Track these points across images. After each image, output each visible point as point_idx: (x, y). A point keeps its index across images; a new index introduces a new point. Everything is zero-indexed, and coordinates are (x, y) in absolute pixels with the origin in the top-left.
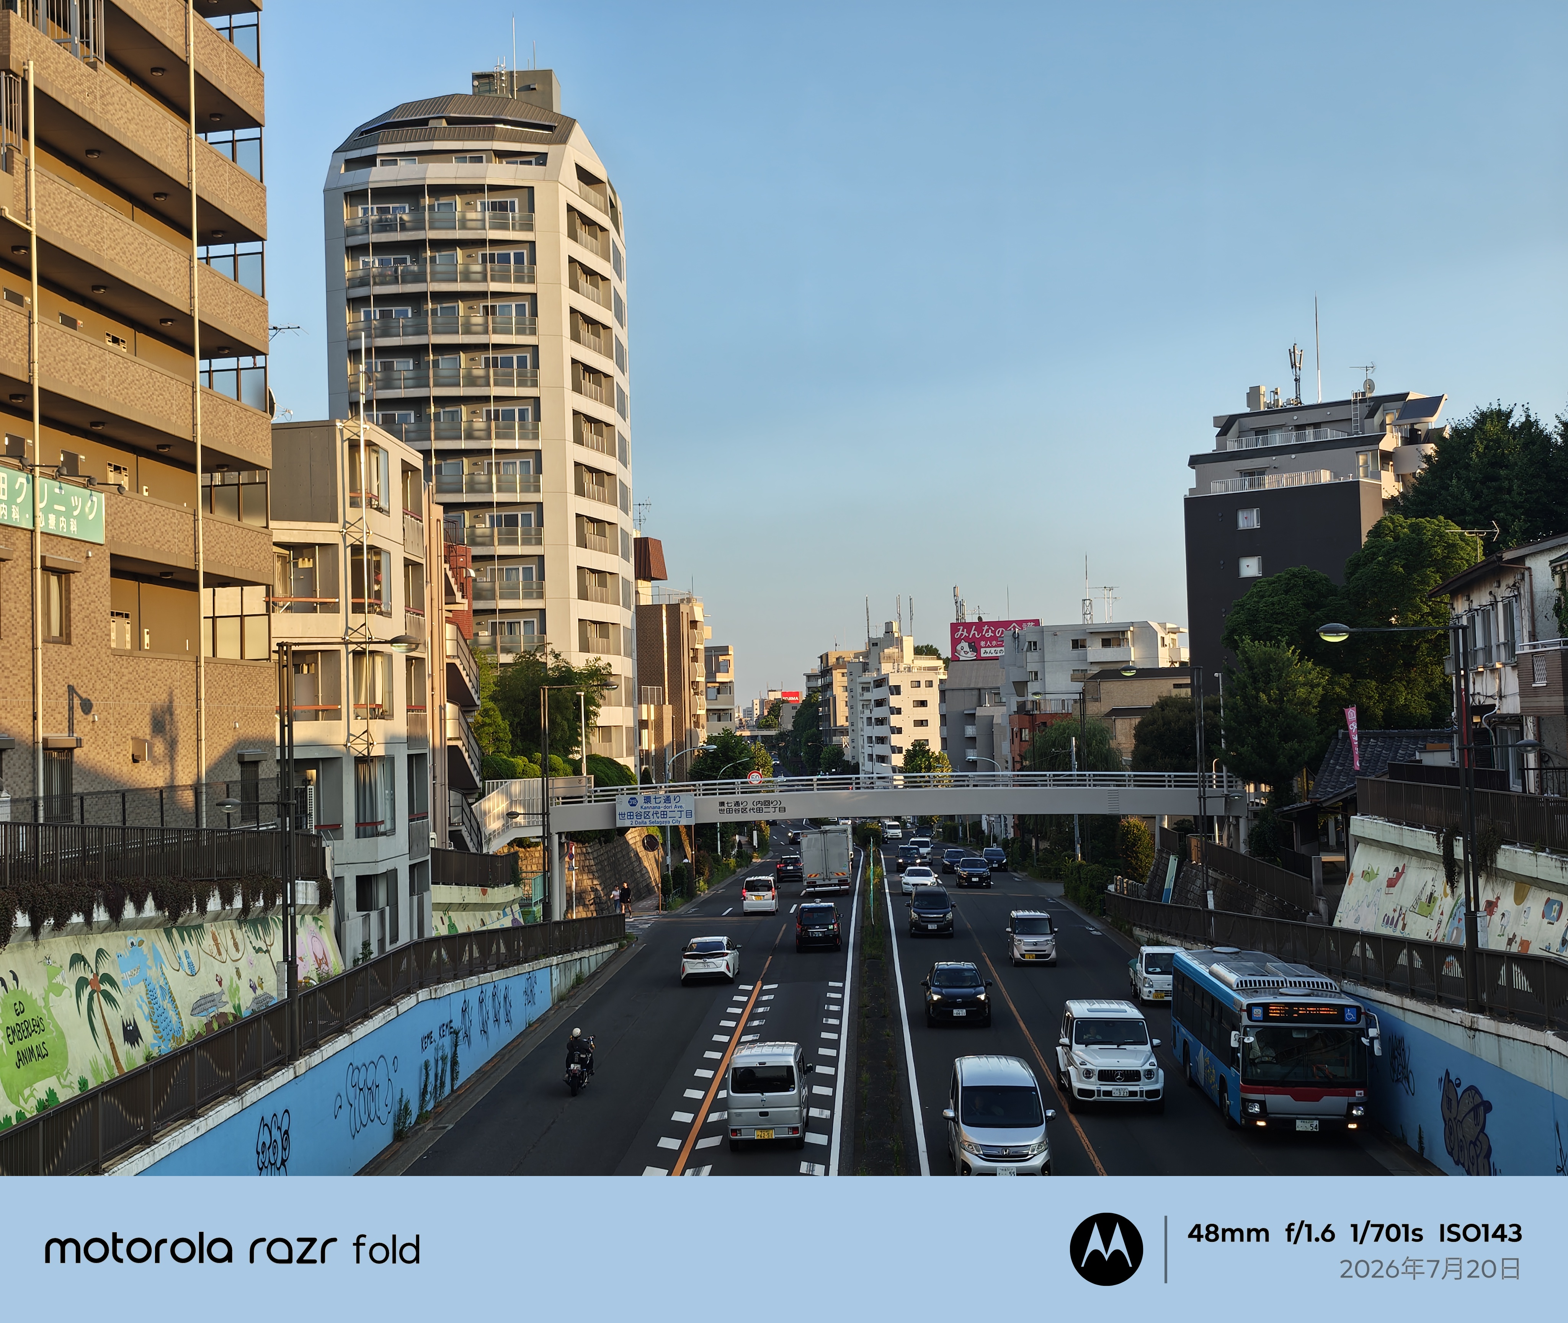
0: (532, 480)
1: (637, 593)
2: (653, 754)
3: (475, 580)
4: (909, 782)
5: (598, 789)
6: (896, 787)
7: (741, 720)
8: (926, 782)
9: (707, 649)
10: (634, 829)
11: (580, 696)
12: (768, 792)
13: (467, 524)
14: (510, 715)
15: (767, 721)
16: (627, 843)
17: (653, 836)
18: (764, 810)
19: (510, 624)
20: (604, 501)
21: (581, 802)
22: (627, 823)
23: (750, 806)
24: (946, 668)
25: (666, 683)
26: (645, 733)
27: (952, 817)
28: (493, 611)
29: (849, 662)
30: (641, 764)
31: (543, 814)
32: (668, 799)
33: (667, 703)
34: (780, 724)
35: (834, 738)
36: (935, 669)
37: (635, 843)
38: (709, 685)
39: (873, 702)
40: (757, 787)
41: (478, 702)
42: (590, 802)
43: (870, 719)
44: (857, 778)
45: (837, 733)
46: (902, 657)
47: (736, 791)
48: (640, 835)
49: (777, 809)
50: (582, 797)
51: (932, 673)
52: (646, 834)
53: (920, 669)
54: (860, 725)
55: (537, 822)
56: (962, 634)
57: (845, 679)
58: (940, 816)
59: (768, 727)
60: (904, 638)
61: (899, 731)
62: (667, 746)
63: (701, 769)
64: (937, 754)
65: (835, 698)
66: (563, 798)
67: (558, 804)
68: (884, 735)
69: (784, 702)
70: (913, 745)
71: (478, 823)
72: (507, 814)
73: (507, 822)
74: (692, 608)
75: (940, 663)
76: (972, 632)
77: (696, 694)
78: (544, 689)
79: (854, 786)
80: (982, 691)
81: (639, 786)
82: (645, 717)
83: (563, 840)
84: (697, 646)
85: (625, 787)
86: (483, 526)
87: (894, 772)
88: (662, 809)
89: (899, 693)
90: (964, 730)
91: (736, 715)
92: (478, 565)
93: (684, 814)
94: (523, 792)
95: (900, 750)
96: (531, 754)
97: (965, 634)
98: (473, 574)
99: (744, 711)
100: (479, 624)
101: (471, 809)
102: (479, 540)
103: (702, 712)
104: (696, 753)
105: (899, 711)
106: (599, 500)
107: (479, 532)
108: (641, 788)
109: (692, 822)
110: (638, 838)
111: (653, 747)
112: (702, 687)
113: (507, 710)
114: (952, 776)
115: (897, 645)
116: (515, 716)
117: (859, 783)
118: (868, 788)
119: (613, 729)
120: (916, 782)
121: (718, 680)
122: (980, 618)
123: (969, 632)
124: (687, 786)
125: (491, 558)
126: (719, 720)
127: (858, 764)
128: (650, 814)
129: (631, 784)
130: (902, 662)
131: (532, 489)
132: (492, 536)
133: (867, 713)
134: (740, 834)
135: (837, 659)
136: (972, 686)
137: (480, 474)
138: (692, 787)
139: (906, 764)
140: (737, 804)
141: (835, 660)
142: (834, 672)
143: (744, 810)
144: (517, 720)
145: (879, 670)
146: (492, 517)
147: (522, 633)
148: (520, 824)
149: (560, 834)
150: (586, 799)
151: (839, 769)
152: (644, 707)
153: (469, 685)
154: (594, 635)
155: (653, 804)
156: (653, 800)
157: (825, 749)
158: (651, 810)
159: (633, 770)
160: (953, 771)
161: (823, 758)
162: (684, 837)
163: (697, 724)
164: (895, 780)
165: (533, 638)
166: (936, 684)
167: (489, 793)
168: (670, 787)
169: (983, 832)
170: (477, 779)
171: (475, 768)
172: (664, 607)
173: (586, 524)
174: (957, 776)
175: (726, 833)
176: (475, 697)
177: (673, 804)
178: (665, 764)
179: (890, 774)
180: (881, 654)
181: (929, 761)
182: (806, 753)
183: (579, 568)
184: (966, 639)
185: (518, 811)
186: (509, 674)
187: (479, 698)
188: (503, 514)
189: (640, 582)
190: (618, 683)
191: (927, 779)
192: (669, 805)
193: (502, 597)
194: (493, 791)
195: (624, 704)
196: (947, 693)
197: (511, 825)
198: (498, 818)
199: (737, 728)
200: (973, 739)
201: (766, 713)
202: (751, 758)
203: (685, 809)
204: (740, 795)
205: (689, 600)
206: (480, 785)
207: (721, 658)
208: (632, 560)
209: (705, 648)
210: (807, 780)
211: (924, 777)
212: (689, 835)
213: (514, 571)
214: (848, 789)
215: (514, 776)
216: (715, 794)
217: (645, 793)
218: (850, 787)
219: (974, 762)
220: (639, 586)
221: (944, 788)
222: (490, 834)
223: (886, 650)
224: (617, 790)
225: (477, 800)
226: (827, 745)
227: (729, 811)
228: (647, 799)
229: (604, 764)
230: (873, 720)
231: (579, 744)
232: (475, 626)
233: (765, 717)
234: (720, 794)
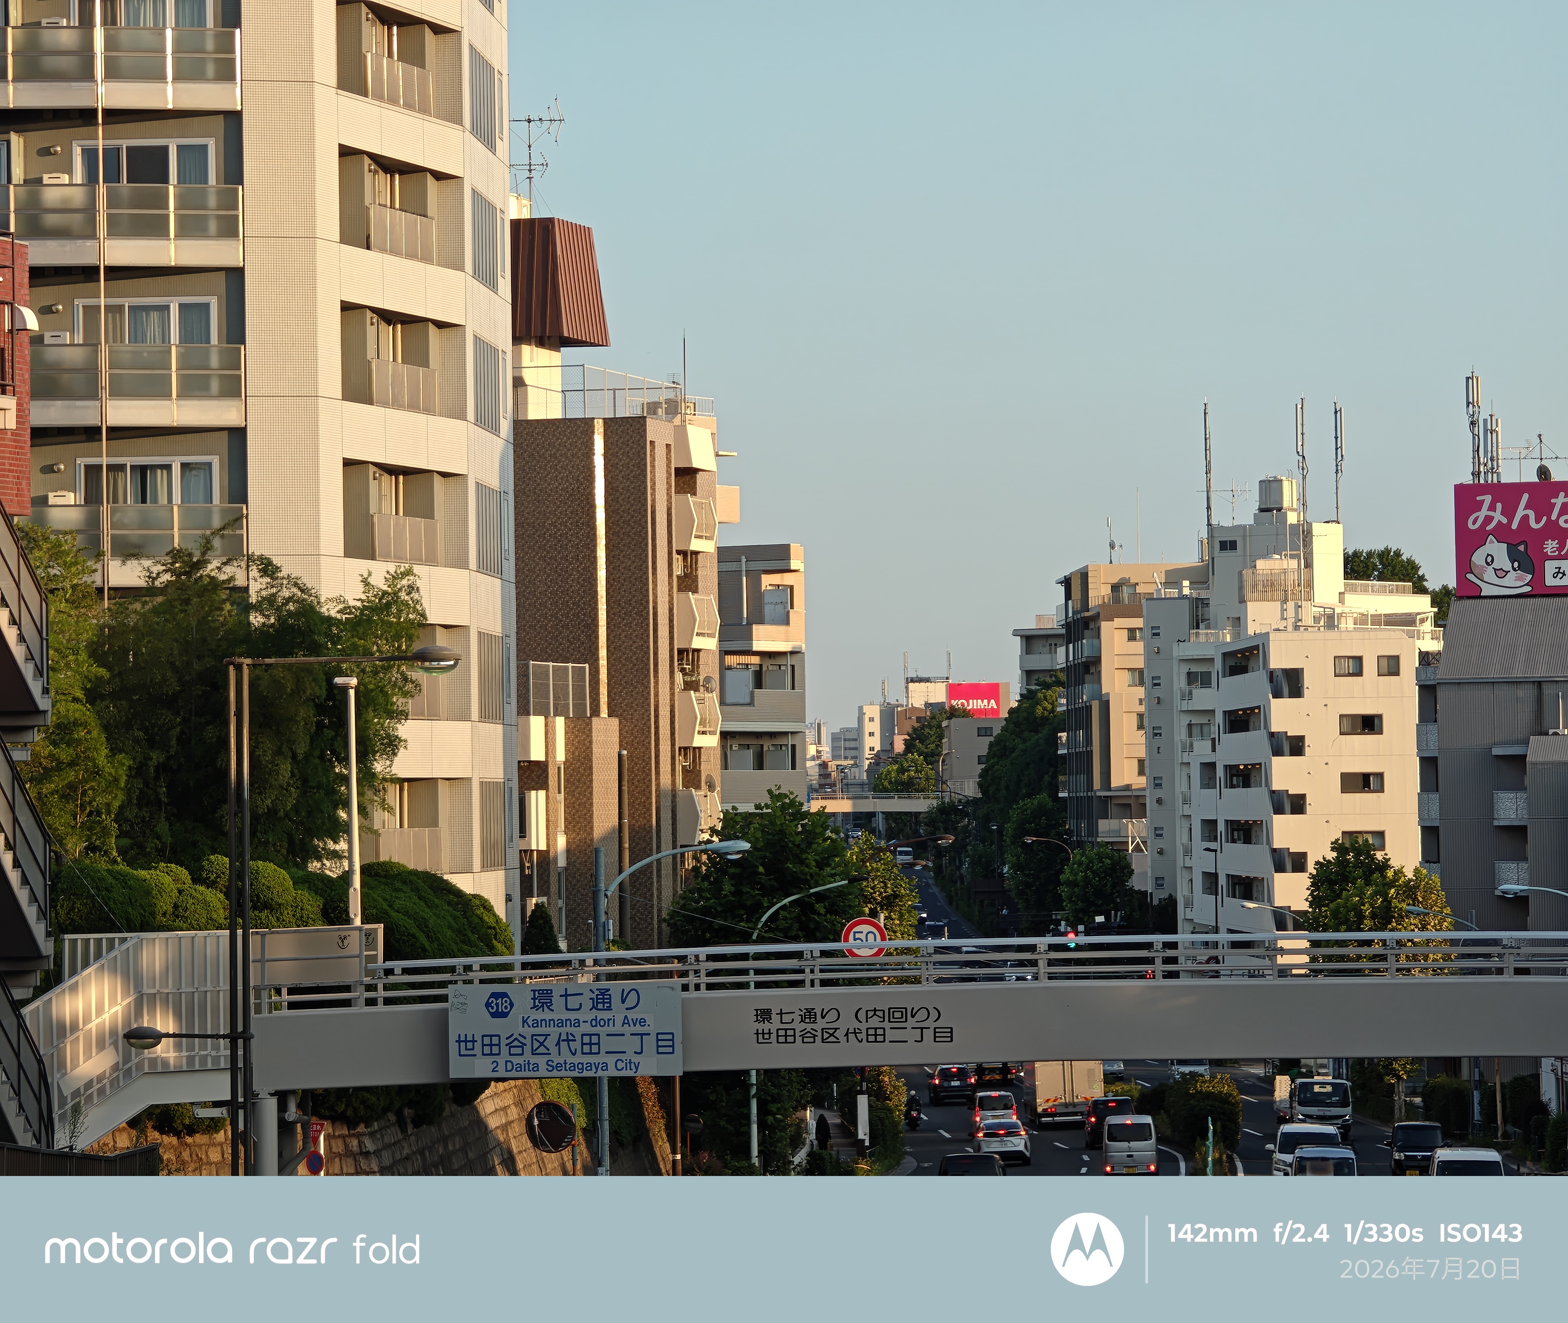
0: (210, 45)
1: (519, 383)
2: (562, 862)
3: (37, 340)
4: (1329, 958)
5: (398, 965)
6: (1284, 972)
7: (824, 765)
8: (1375, 958)
9: (725, 554)
10: (501, 1086)
11: (345, 689)
12: (902, 981)
13: (18, 173)
14: (137, 741)
15: (902, 770)
16: (480, 1124)
17: (557, 1108)
18: (891, 1035)
19: (142, 471)
20: (424, 110)
21: (347, 1003)
22: (480, 1068)
23: (847, 1022)
24: (1440, 620)
25: (603, 653)
26: (537, 800)
27: (1452, 1064)
28: (91, 433)
29: (1150, 598)
30: (527, 892)
31: (232, 1038)
32: (602, 1000)
33: (604, 713)
34: (940, 780)
35: (1104, 825)
36: (1408, 620)
37: (505, 1127)
38: (731, 660)
39: (1219, 718)
40: (870, 967)
41: (43, 703)
42: (371, 1002)
43: (1209, 767)
44: (1169, 945)
45: (1112, 809)
46: (1310, 584)
47: (807, 977)
48: (519, 1103)
49: (928, 1034)
50: (347, 989)
51: (1398, 632)
52: (539, 1099)
53: (1361, 619)
54: (1181, 787)
55: (216, 1059)
56: (1488, 519)
57: (1138, 647)
58: (1415, 1060)
59: (906, 787)
60: (1318, 528)
61: (1298, 805)
62: (605, 839)
63: (705, 911)
64: (1410, 875)
65: (1105, 706)
66: (291, 991)
67: (277, 1007)
68: (1251, 818)
69: (953, 713)
70: (1336, 846)
71: (40, 1061)
72: (129, 1036)
73: (127, 1059)
74: (681, 434)
75: (1422, 604)
76: (1520, 513)
77: (691, 686)
78: (239, 668)
79: (1159, 967)
80: (1547, 690)
81: (518, 958)
82: (537, 754)
83: (292, 1113)
84: (696, 545)
85: (476, 961)
86: (66, 179)
87: (1281, 925)
88: (586, 1028)
89: (1296, 691)
90: (1490, 806)
91: (812, 750)
92: (48, 294)
93: (650, 1042)
94: (174, 967)
95: (1298, 862)
96: (199, 859)
97: (1498, 517)
98: (32, 321)
99: (835, 738)
100: (49, 469)
101: (20, 1017)
102: (51, 220)
103: (710, 741)
104: (690, 864)
105: (1297, 746)
106: (408, 106)
107: (51, 196)
108: (525, 966)
109: (674, 1067)
110: (514, 1113)
111: (561, 842)
112: (709, 668)
113: (128, 726)
114: (1454, 942)
115: (1295, 547)
116: (152, 743)
117: (1174, 960)
118: (1202, 974)
119: (442, 787)
120: (1342, 958)
121: (757, 646)
122: (1543, 472)
123: (1509, 513)
124: (661, 960)
125: (88, 273)
126: (759, 764)
127: (1172, 902)
128: (551, 1042)
129: (493, 952)
130: (1310, 598)
131: (210, 69)
132: (90, 210)
133: (1202, 750)
134: (817, 1103)
135: (1116, 588)
136: (1517, 673)
137: (57, 27)
138: (676, 966)
139: (1315, 901)
140: (809, 1015)
141: (1106, 590)
142: (1105, 626)
143: (829, 1036)
144: (156, 757)
145: (1238, 622)
146: (90, 155)
147: (177, 498)
148: (165, 1062)
149: (282, 1097)
150: (359, 994)
151: (1117, 917)
152: (537, 723)
153: (18, 651)
154: (389, 506)
155: (559, 1013)
156: (557, 1001)
157: (1075, 855)
158: (554, 1031)
159: (500, 909)
160: (1457, 927)
161: (1068, 883)
162: (651, 1109)
163: (692, 777)
164: (1283, 952)
165: (209, 513)
166: (1410, 665)
167: (73, 972)
168: (610, 962)
169: (1543, 1108)
170: (39, 930)
171: (33, 898)
172: (599, 426)
173: (368, 177)
174: (1467, 943)
175: (776, 1099)
176: (35, 687)
177: (618, 1012)
178: (595, 894)
179: (1266, 932)
180: (1247, 573)
181: (1385, 895)
182: (1017, 867)
183: (347, 307)
184: (1502, 533)
185: (159, 1027)
186: (132, 620)
187: (46, 691)
188: (125, 143)
189: (528, 351)
190: (457, 650)
191: (1376, 949)
192: (606, 1015)
193: (119, 391)
194: (86, 964)
195: (475, 713)
196: (1441, 693)
197: (139, 1066)
198: (101, 1046)
199: (812, 790)
200: (1518, 832)
201: (899, 746)
202: (853, 880)
203: (652, 1028)
204: (818, 990)
205: (673, 408)
206: (46, 947)
207: (767, 581)
208: (505, 285)
209: (721, 550)
210: (1021, 948)
211: (1368, 943)
212: (665, 1104)
213: (154, 316)
214: (1142, 976)
215: (147, 924)
216: (744, 986)
217: (536, 980)
218: (1148, 968)
219: (1521, 902)
220: (526, 361)
221: (1430, 979)
222: (76, 1094)
223: (1261, 564)
224: (452, 969)
225: (39, 991)
226: (1080, 844)
227: (786, 1037)
228: (542, 999)
229: (416, 890)
230: (1220, 772)
231: (340, 829)
232: (37, 477)
233: (895, 759)
234: (759, 985)
